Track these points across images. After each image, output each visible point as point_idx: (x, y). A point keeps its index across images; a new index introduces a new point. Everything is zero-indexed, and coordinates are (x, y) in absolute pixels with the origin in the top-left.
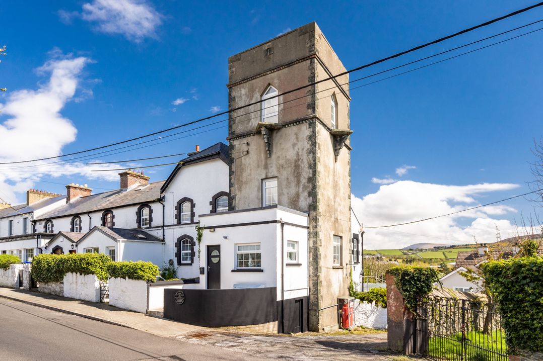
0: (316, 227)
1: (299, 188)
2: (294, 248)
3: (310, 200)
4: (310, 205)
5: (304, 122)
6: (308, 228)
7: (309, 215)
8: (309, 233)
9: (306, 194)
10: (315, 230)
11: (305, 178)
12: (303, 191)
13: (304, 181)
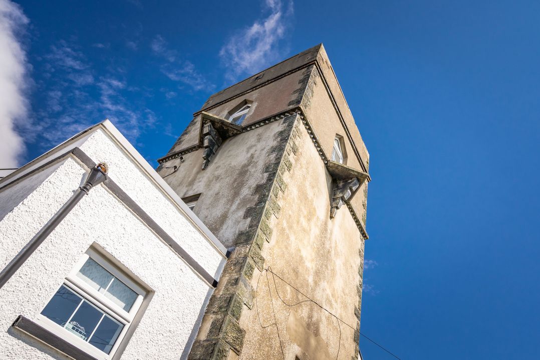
0: (236, 281)
1: (231, 205)
2: (128, 308)
3: (245, 225)
4: (241, 234)
5: (277, 118)
6: (215, 284)
7: (228, 254)
8: (212, 299)
9: (241, 213)
10: (232, 289)
11: (250, 188)
12: (238, 209)
13: (246, 192)
